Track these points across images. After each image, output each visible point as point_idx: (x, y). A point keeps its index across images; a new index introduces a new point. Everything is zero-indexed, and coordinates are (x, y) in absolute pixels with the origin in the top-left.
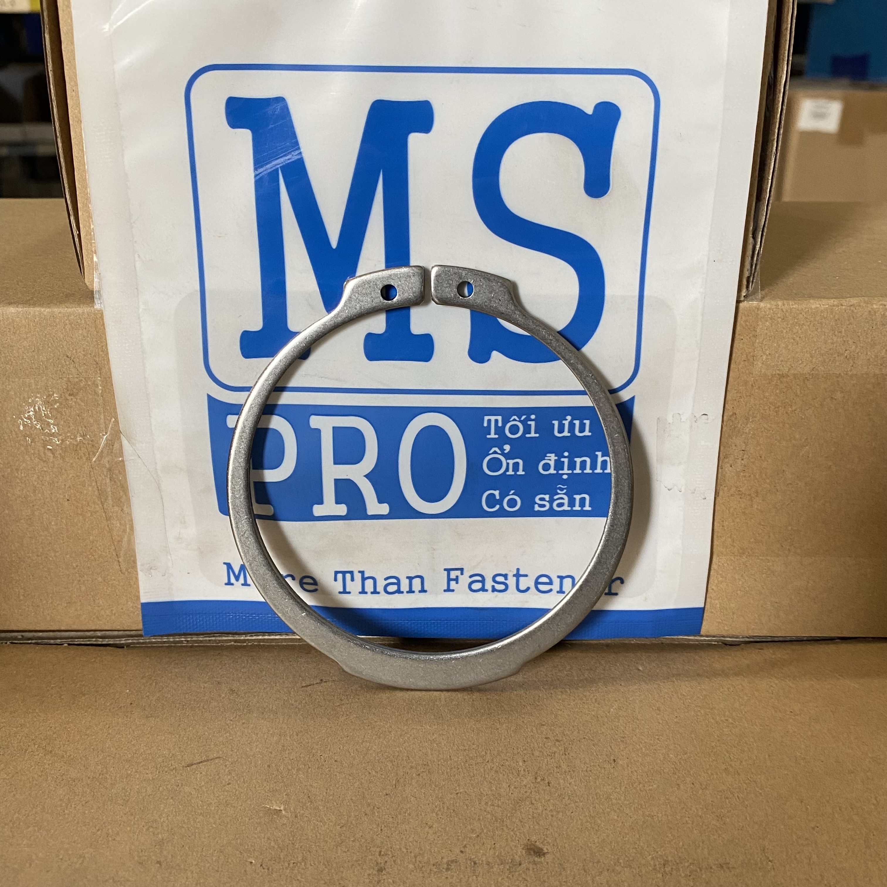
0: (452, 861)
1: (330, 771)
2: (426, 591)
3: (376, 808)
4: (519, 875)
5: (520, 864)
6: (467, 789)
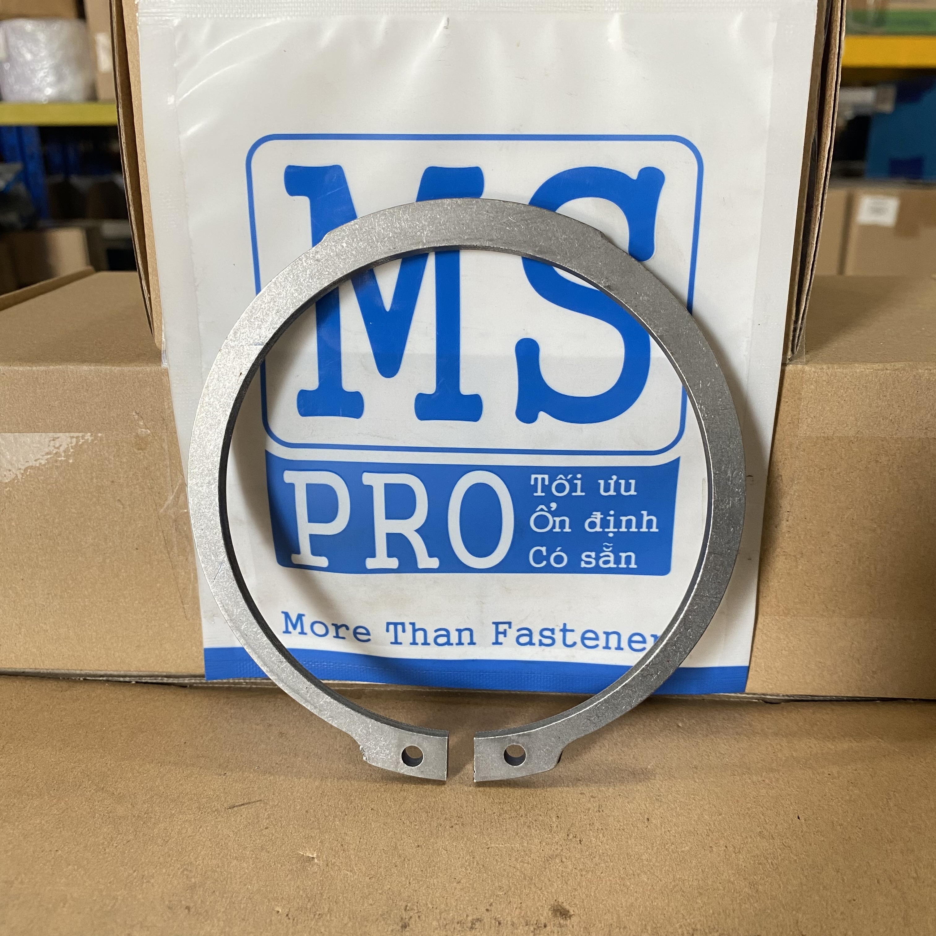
0: (478, 919)
1: (365, 819)
2: (474, 644)
3: (406, 860)
5: (545, 926)
6: (499, 844)
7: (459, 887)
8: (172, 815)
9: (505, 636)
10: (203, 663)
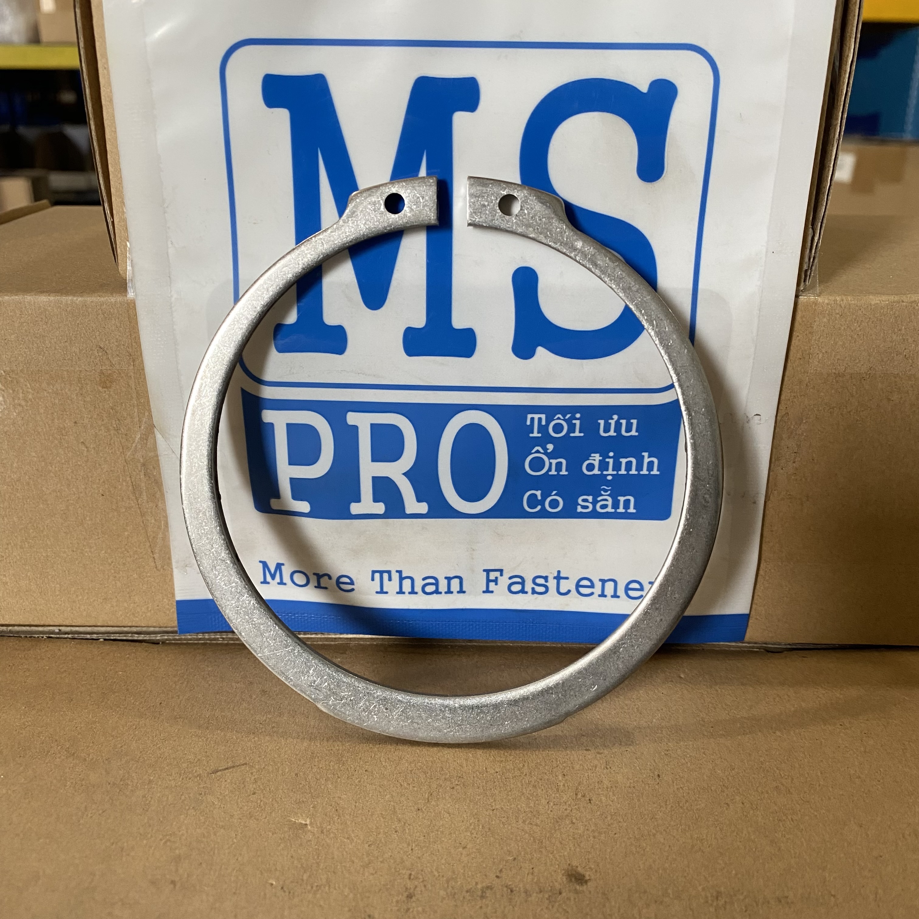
0: (488, 887)
1: (360, 782)
2: (464, 592)
3: (407, 825)
4: (559, 905)
5: (560, 893)
6: (504, 805)
7: (464, 852)
8: (150, 782)
9: (496, 584)
10: (175, 616)
